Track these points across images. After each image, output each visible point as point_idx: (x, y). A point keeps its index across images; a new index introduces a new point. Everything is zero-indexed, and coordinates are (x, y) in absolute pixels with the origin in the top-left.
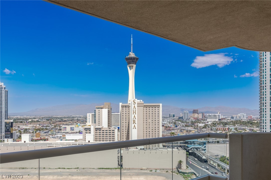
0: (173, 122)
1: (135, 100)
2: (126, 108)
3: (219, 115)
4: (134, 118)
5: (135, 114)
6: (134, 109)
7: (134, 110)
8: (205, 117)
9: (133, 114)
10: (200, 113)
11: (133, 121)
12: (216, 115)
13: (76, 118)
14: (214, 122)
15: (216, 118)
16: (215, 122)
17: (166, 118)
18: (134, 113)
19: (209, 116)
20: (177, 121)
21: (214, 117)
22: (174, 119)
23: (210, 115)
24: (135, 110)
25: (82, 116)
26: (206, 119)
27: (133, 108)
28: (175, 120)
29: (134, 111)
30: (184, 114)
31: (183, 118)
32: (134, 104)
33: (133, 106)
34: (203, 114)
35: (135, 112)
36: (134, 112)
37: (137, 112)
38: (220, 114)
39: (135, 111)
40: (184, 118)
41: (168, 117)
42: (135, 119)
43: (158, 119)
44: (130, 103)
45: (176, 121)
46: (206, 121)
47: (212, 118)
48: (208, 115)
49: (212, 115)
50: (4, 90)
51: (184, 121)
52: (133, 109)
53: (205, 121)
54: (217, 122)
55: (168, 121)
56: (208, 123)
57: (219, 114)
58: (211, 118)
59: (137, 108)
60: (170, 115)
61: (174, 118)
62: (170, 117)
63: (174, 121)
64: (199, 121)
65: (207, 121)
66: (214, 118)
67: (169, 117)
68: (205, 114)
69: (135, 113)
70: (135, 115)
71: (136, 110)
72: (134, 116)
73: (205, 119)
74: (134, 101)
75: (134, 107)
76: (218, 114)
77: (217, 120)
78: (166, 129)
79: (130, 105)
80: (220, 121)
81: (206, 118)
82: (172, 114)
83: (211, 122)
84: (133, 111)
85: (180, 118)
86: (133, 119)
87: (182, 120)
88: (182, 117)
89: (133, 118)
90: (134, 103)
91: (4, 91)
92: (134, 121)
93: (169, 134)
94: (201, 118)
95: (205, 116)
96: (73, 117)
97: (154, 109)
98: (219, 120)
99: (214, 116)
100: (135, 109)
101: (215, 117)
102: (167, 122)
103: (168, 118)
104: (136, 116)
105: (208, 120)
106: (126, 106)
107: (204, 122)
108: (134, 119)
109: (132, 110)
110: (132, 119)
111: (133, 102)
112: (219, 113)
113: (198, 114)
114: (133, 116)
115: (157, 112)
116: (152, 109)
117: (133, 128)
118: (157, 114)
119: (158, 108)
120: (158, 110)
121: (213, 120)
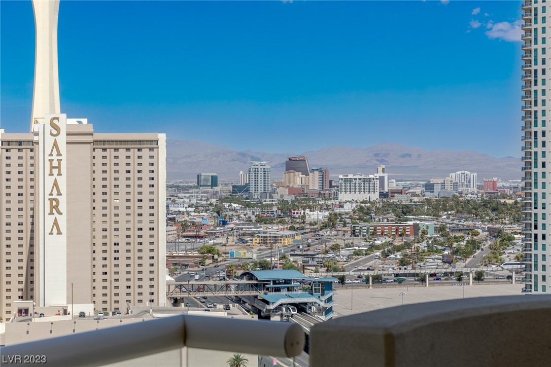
0: (211, 204)
1: (57, 119)
2: (21, 150)
3: (382, 179)
4: (55, 192)
5: (59, 174)
6: (55, 152)
7: (55, 157)
8: (331, 186)
9: (51, 174)
10: (313, 171)
11: (51, 203)
12: (371, 176)
14: (362, 202)
15: (372, 189)
16: (368, 205)
17: (185, 188)
18: (55, 171)
19: (346, 180)
20: (225, 199)
21: (362, 184)
22: (214, 195)
23: (350, 176)
24: (59, 158)
26: (336, 194)
27: (48, 152)
28: (220, 199)
29: (55, 164)
30: (253, 174)
31: (248, 190)
32: (52, 134)
33: (50, 140)
34: (323, 172)
35: (59, 167)
36: (52, 167)
37: (67, 169)
39: (59, 161)
40: (252, 190)
41: (191, 187)
42: (59, 194)
43: (152, 193)
44: (38, 131)
45: (222, 200)
46: (333, 201)
47: (357, 189)
48: (341, 176)
49: (358, 177)
51: (253, 202)
52: (51, 155)
53: (329, 202)
54: (374, 203)
55: (194, 202)
56: (342, 206)
57: (382, 175)
58: (353, 189)
59: (68, 151)
60: (199, 177)
61: (216, 188)
62: (199, 185)
63: (214, 201)
64: (310, 200)
65: (337, 202)
66: (362, 189)
68: (331, 176)
69: (59, 171)
70: (59, 178)
71: (64, 158)
72: (56, 184)
73: (330, 195)
74: (55, 122)
75: (55, 145)
76: (378, 176)
77: (375, 196)
78: (184, 233)
79: (36, 138)
80: (385, 200)
81: (333, 190)
82: (207, 175)
83: (354, 206)
84: (51, 161)
85: (237, 189)
86: (51, 194)
87: (247, 198)
88: (245, 186)
89: (48, 191)
90: (55, 132)
92: (54, 203)
94: (317, 188)
95: (331, 182)
97: (134, 153)
98: (383, 195)
99: (365, 180)
100: (59, 154)
101: (367, 184)
102: (186, 205)
104: (62, 181)
105: (343, 197)
106: (20, 143)
107: (328, 206)
108: (55, 196)
109: (47, 158)
110: (47, 197)
111: (48, 128)
112: (380, 169)
114: (50, 181)
115: (146, 168)
116: (128, 154)
117: (51, 233)
118: (146, 175)
119: (151, 149)
120: (152, 157)
121: (361, 197)
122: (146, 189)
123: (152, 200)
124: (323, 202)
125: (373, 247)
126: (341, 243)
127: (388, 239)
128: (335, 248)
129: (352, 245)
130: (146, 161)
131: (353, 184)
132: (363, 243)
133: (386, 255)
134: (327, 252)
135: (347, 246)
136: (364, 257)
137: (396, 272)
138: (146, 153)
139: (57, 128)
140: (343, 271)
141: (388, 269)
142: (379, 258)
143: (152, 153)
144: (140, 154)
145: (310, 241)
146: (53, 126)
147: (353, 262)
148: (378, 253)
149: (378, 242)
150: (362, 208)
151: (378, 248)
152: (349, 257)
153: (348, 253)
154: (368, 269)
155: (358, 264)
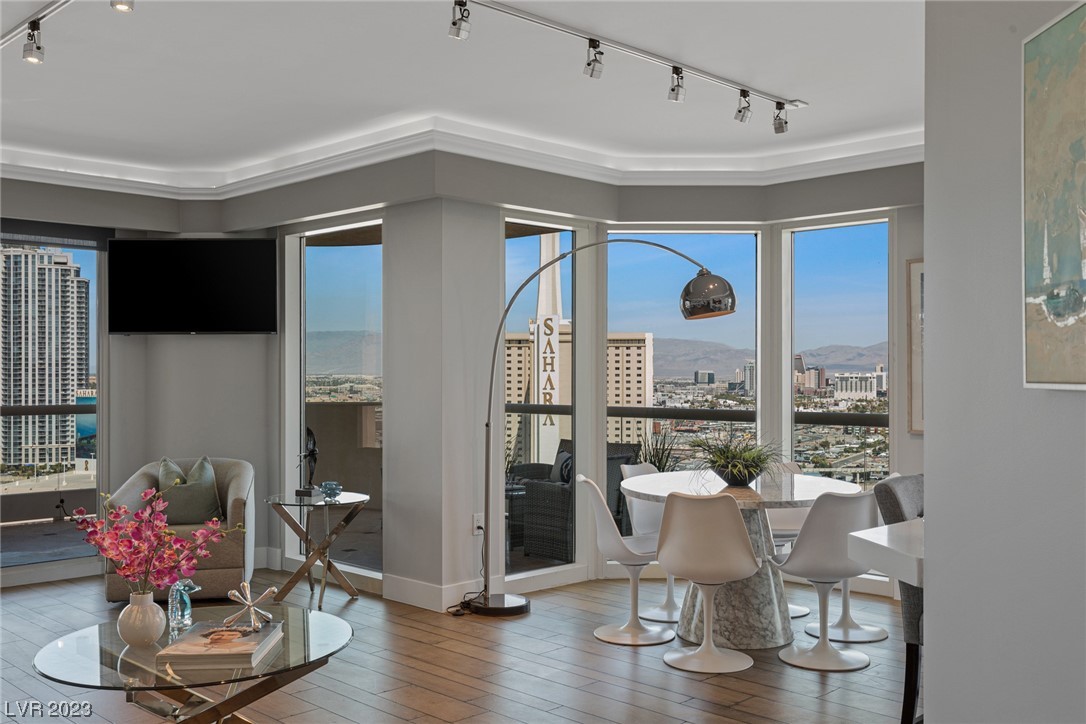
0: (706, 401)
1: (551, 319)
2: (520, 348)
3: (879, 378)
4: (548, 387)
5: (553, 370)
6: (548, 350)
7: (548, 355)
8: (827, 384)
9: (545, 370)
10: (809, 369)
11: (545, 397)
12: (868, 375)
13: (348, 385)
14: (858, 401)
15: (868, 387)
16: (864, 403)
17: (683, 385)
18: (549, 368)
19: (842, 379)
20: (721, 396)
21: (859, 383)
22: (710, 392)
23: (847, 375)
24: (553, 355)
25: (370, 378)
26: (832, 392)
27: (542, 350)
28: (716, 396)
29: (549, 361)
30: (748, 372)
31: (743, 388)
32: (545, 334)
33: (544, 340)
34: (820, 372)
35: (552, 364)
36: (546, 364)
37: (560, 365)
38: (884, 374)
39: (552, 358)
40: (747, 387)
41: (689, 384)
42: (552, 388)
43: (639, 388)
44: (532, 330)
45: (718, 397)
46: (828, 400)
47: (854, 387)
48: (837, 375)
49: (854, 375)
50: (76, 279)
51: (747, 399)
52: (545, 353)
53: (824, 401)
54: (871, 401)
55: (690, 398)
56: (836, 404)
57: (879, 373)
58: (849, 387)
59: (560, 350)
60: (696, 374)
61: (713, 386)
62: (696, 381)
63: (709, 397)
64: (804, 398)
65: (832, 400)
66: (859, 387)
67: (694, 384)
68: (828, 374)
69: (552, 367)
70: (552, 374)
71: (556, 355)
72: (549, 379)
73: (826, 393)
74: (549, 322)
75: (549, 343)
76: (875, 375)
77: (872, 395)
78: (678, 428)
79: (531, 337)
80: (882, 399)
81: (829, 389)
82: (704, 372)
83: (849, 404)
84: (545, 358)
85: (732, 386)
86: (545, 389)
87: (742, 395)
88: (740, 384)
89: (542, 386)
90: (548, 332)
91: (75, 284)
92: (548, 397)
93: (687, 447)
94: (813, 386)
95: (827, 380)
96: (336, 382)
97: (623, 351)
98: (880, 394)
99: (861, 379)
100: (552, 352)
101: (863, 383)
102: (682, 401)
103: (688, 387)
104: (555, 377)
105: (838, 395)
106: (520, 342)
107: (822, 404)
108: (548, 390)
109: (542, 355)
110: (541, 391)
111: (543, 329)
112: (878, 368)
113: (803, 373)
114: (543, 377)
115: (634, 365)
116: (617, 352)
117: (545, 424)
118: (634, 372)
119: (639, 348)
120: (639, 355)
121: (857, 395)
122: (634, 385)
123: (639, 395)
124: (818, 400)
125: (864, 445)
126: (831, 440)
127: (881, 437)
128: (825, 445)
129: (843, 442)
130: (634, 358)
131: (849, 383)
132: (855, 441)
133: (876, 453)
134: (816, 449)
135: (838, 443)
136: (855, 455)
137: (884, 470)
138: (634, 351)
139: (551, 329)
140: (830, 467)
141: (877, 467)
142: (870, 456)
143: (639, 351)
144: (628, 352)
145: (800, 437)
146: (547, 326)
147: (843, 459)
148: (869, 451)
149: (870, 440)
150: (857, 406)
151: (869, 446)
152: (840, 454)
153: (838, 450)
154: (858, 466)
155: (847, 461)
